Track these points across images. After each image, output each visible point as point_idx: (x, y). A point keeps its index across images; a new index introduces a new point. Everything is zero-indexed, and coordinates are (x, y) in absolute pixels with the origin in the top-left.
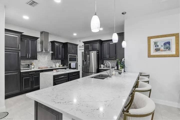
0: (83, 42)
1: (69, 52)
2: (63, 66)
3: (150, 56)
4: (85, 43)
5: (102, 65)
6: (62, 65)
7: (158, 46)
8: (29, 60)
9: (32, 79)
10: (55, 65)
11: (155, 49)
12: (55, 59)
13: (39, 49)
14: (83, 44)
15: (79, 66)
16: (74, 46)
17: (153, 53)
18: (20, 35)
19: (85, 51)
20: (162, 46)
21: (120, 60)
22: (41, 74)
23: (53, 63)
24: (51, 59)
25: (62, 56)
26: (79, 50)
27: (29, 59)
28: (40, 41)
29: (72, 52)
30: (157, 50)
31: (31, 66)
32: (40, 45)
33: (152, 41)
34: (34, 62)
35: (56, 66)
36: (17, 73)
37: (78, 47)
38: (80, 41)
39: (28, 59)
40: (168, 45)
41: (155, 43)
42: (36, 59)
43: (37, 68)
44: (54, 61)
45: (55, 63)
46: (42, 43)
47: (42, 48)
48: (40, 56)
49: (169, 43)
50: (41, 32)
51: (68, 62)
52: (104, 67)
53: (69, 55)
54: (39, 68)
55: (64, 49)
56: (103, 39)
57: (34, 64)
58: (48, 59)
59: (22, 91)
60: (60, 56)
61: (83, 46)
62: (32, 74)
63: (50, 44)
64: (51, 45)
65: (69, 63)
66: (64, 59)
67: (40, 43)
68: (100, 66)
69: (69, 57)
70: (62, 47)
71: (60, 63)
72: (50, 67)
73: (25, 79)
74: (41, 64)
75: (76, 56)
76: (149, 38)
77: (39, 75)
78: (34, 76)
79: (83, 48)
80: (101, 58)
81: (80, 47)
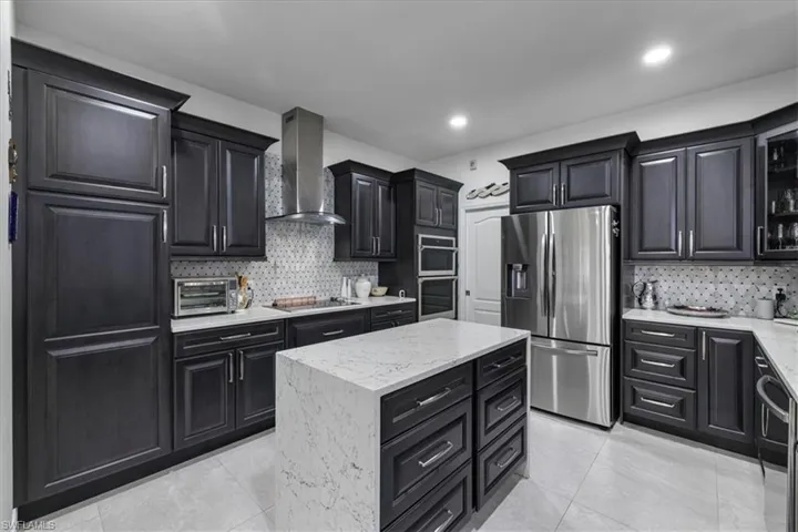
0: (501, 161)
1: (418, 221)
2: (387, 294)
6: (384, 289)
8: (226, 263)
9: (237, 373)
10: (353, 289)
12: (355, 258)
13: (274, 203)
15: (468, 293)
16: (444, 193)
18: (163, 109)
23: (342, 280)
24: (333, 256)
25: (385, 241)
26: (467, 211)
27: (225, 255)
28: (280, 162)
29: (433, 220)
31: (233, 295)
32: (280, 183)
34: (253, 272)
35: (355, 295)
36: (152, 339)
37: (462, 194)
38: (472, 164)
39: (220, 255)
42: (260, 255)
43: (266, 304)
44: (348, 266)
45: (349, 276)
46: (288, 172)
47: (290, 197)
48: (279, 240)
50: (284, 115)
51: (415, 275)
53: (421, 236)
54: (275, 305)
55: (392, 205)
57: (251, 282)
58: (319, 255)
59: (176, 449)
60: (376, 245)
61: (488, 188)
62: (234, 346)
63: (327, 181)
64: (332, 183)
65: (420, 281)
66: (396, 257)
67: (280, 174)
69: (420, 248)
70: (387, 196)
71: (375, 278)
72: (328, 297)
73: (195, 375)
74: (284, 283)
75: (449, 243)
78: (249, 356)
79: (491, 201)
80: (629, 257)
81: (474, 195)
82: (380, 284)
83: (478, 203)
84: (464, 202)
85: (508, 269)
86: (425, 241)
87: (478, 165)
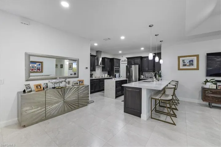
1: (114, 65)
3: (179, 69)
4: (128, 58)
5: (142, 76)
7: (185, 63)
11: (183, 65)
14: (127, 59)
15: (121, 76)
16: (118, 61)
17: (181, 67)
19: (128, 65)
20: (188, 63)
21: (157, 72)
22: (105, 80)
24: (102, 71)
29: (116, 65)
30: (185, 65)
33: (181, 59)
34: (94, 73)
35: (105, 76)
40: (192, 62)
41: (183, 61)
42: (95, 71)
44: (104, 72)
45: (104, 74)
49: (192, 61)
52: (143, 77)
55: (110, 63)
56: (143, 56)
58: (100, 71)
60: (108, 69)
61: (125, 60)
65: (114, 74)
66: (110, 71)
68: (140, 76)
75: (119, 69)
76: (179, 57)
77: (104, 81)
79: (125, 62)
80: (142, 71)
81: (122, 61)
82: (108, 75)
83: (123, 62)
84: (121, 62)
85: (127, 73)
86: (115, 68)
87: (123, 57)
